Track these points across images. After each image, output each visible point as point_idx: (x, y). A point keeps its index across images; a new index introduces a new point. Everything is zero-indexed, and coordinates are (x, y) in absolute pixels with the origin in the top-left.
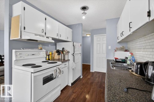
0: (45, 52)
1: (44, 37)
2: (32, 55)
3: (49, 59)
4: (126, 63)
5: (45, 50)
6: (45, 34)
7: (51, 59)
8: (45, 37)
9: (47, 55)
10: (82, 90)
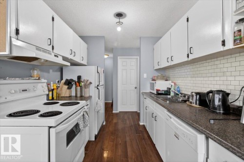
0: (45, 84)
1: (50, 54)
2: (23, 91)
3: (53, 99)
4: (170, 95)
5: (46, 81)
6: (53, 49)
7: (55, 98)
8: (53, 54)
9: (49, 91)
10: (115, 142)
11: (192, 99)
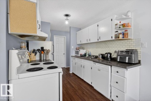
4: (86, 56)
11: (100, 57)
